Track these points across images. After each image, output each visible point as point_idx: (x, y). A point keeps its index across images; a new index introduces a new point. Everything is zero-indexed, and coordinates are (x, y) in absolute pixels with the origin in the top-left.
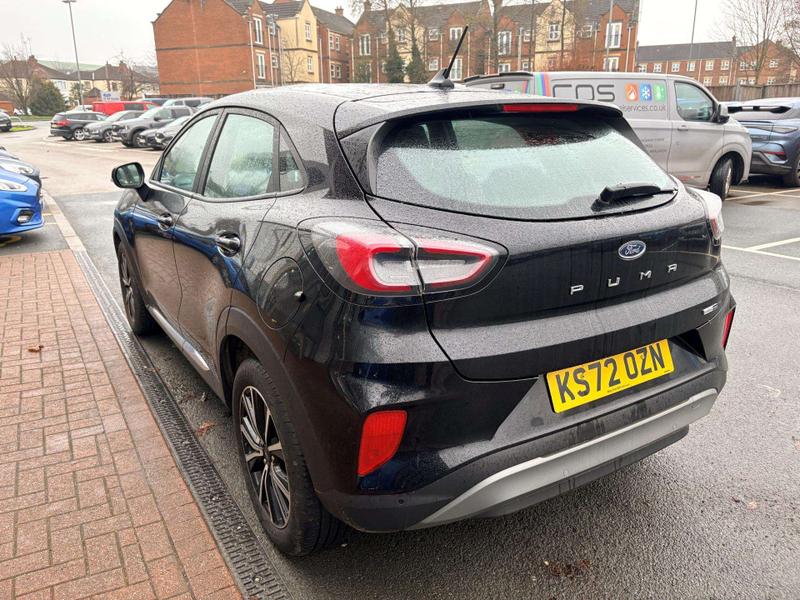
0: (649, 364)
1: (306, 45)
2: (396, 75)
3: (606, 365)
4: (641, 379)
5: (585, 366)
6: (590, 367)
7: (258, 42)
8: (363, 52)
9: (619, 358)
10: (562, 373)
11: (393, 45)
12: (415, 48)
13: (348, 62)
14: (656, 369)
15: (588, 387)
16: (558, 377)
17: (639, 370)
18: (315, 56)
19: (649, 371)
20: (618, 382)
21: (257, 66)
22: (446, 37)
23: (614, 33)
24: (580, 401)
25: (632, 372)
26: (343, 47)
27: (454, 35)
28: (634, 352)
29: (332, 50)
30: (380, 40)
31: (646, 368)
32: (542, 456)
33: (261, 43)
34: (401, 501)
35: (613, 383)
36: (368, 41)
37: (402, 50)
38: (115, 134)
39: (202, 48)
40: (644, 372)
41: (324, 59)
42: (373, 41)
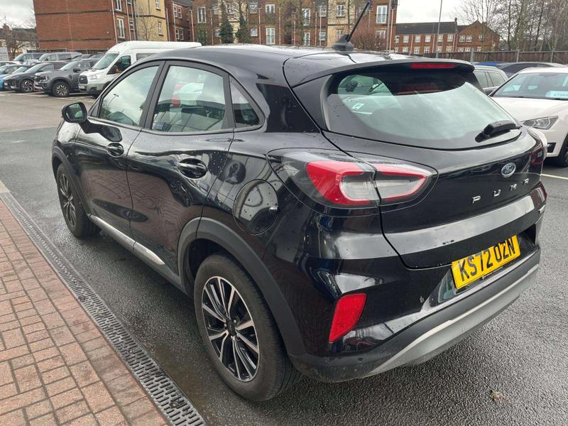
0: (507, 252)
1: (156, 13)
2: (228, 38)
3: (484, 253)
4: (504, 262)
5: (474, 256)
6: (477, 256)
7: (118, 10)
8: (200, 21)
11: (225, 15)
12: (241, 18)
13: (189, 28)
14: (511, 255)
15: (476, 269)
17: (502, 256)
18: (164, 22)
19: (508, 256)
20: (492, 265)
21: (118, 28)
22: (263, 10)
23: (382, 13)
24: (472, 278)
25: (499, 258)
26: (185, 16)
27: (268, 9)
29: (176, 18)
30: (213, 11)
31: (506, 254)
32: (451, 319)
33: (121, 10)
34: (361, 359)
35: (489, 266)
36: (203, 12)
37: (232, 20)
38: (37, 83)
39: (73, 13)
40: (505, 257)
41: (170, 24)
42: (208, 12)
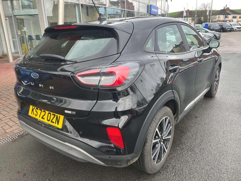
3: (43, 112)
4: (50, 123)
9: (47, 112)
10: (34, 107)
15: (37, 114)
24: (34, 116)
28: (52, 113)
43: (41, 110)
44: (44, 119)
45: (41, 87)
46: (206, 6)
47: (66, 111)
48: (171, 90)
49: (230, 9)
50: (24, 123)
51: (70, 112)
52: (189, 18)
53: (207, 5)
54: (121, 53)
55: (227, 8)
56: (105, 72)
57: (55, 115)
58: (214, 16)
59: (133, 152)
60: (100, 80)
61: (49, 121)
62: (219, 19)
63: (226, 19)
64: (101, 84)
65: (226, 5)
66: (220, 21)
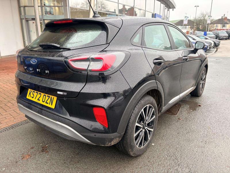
4: (44, 104)
5: (35, 91)
6: (36, 92)
9: (43, 94)
10: (31, 90)
14: (49, 104)
15: (34, 97)
16: (30, 90)
17: (45, 101)
19: (48, 103)
24: (31, 99)
28: (47, 95)
31: (47, 102)
43: (38, 93)
44: (39, 100)
45: (39, 71)
46: (204, 16)
47: (58, 93)
48: (155, 81)
49: (227, 18)
50: (22, 106)
51: (61, 93)
52: (187, 26)
53: (206, 15)
54: (109, 43)
55: (225, 17)
56: (94, 57)
57: (49, 97)
58: (212, 25)
59: (116, 132)
60: (89, 65)
61: (43, 102)
62: (217, 27)
63: (224, 28)
64: (90, 68)
65: (225, 15)
66: (217, 30)
